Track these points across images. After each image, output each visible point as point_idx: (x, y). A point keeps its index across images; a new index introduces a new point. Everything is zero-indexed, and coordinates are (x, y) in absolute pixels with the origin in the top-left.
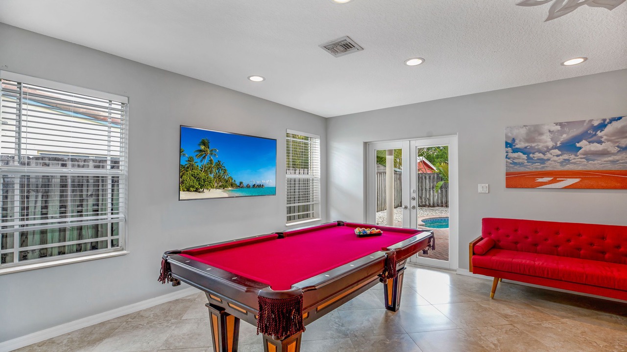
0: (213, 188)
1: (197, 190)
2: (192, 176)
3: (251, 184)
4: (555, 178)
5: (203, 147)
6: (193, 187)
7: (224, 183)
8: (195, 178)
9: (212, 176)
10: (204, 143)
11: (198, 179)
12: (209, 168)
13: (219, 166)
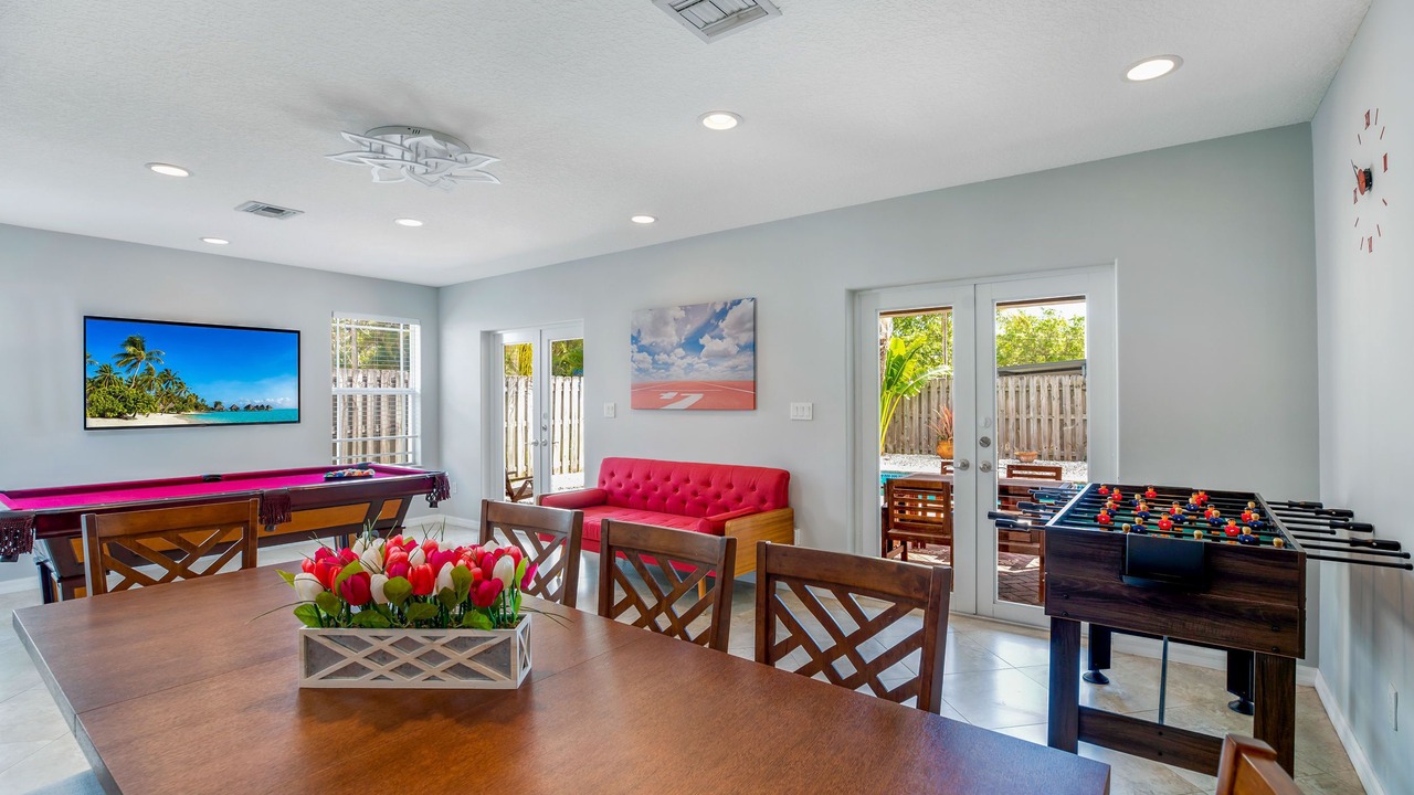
0: (156, 412)
1: (120, 416)
2: (110, 394)
3: (241, 405)
4: (680, 393)
5: (130, 349)
6: (113, 411)
7: (180, 405)
8: (116, 397)
9: (152, 394)
10: (133, 343)
11: (123, 399)
12: (146, 381)
13: (166, 377)
